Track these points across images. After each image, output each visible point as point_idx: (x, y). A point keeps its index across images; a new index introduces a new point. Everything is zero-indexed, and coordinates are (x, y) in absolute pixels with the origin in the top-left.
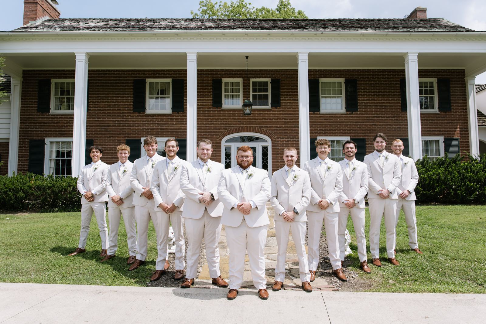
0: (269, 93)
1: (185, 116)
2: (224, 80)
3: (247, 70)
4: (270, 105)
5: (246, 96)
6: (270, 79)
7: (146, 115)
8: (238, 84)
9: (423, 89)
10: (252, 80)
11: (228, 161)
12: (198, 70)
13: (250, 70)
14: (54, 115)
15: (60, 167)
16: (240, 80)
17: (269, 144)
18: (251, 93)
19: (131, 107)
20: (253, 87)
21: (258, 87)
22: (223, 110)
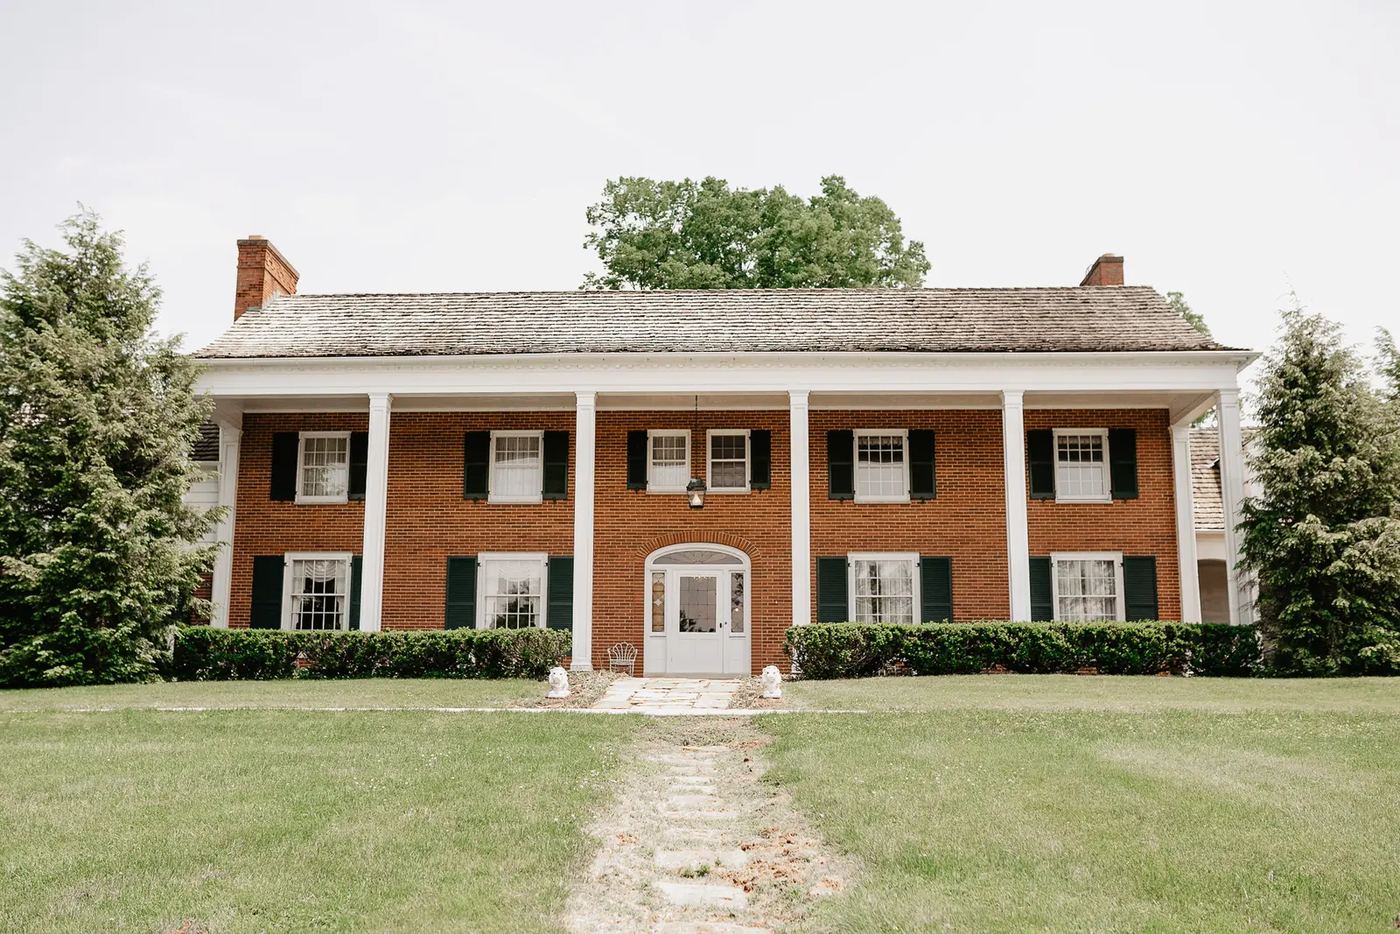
0: (747, 460)
1: (572, 508)
2: (652, 433)
3: (697, 411)
4: (748, 485)
5: (698, 467)
6: (749, 430)
7: (489, 506)
8: (681, 441)
9: (1068, 450)
10: (711, 433)
11: (658, 602)
12: (597, 412)
13: (702, 411)
14: (304, 506)
15: (313, 613)
16: (686, 433)
17: (745, 567)
18: (709, 461)
19: (460, 489)
20: (713, 446)
21: (723, 447)
22: (649, 496)
